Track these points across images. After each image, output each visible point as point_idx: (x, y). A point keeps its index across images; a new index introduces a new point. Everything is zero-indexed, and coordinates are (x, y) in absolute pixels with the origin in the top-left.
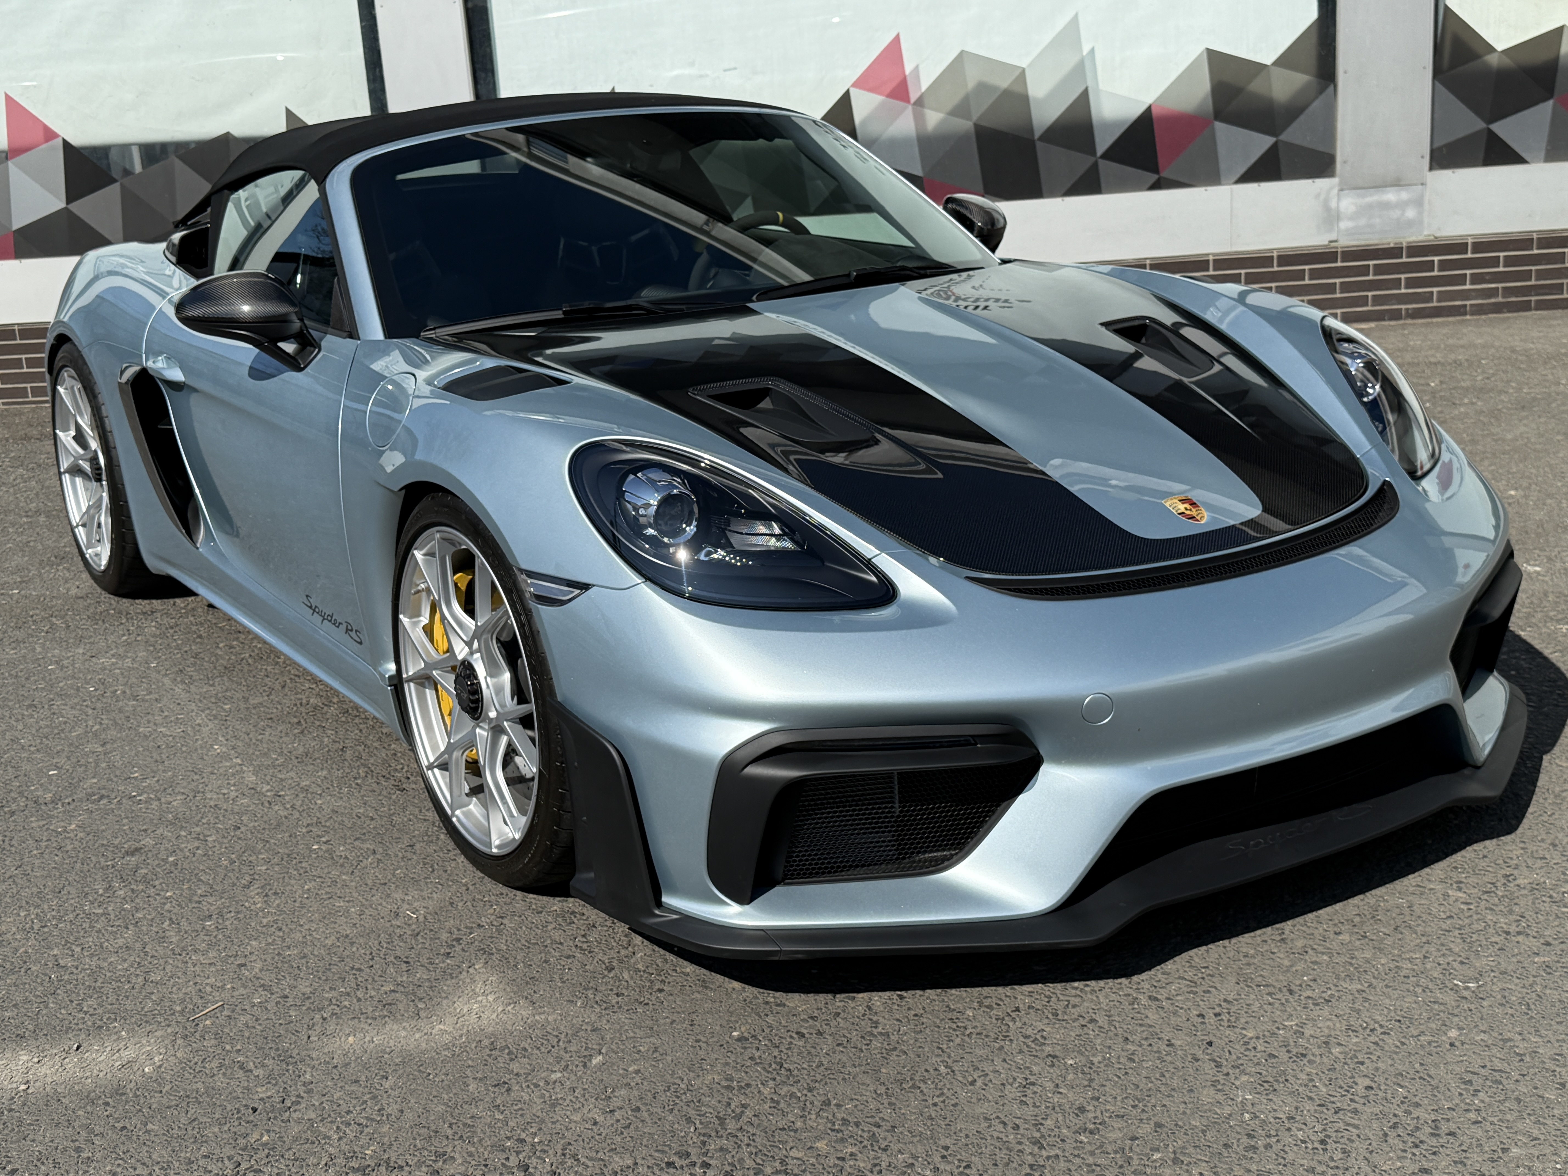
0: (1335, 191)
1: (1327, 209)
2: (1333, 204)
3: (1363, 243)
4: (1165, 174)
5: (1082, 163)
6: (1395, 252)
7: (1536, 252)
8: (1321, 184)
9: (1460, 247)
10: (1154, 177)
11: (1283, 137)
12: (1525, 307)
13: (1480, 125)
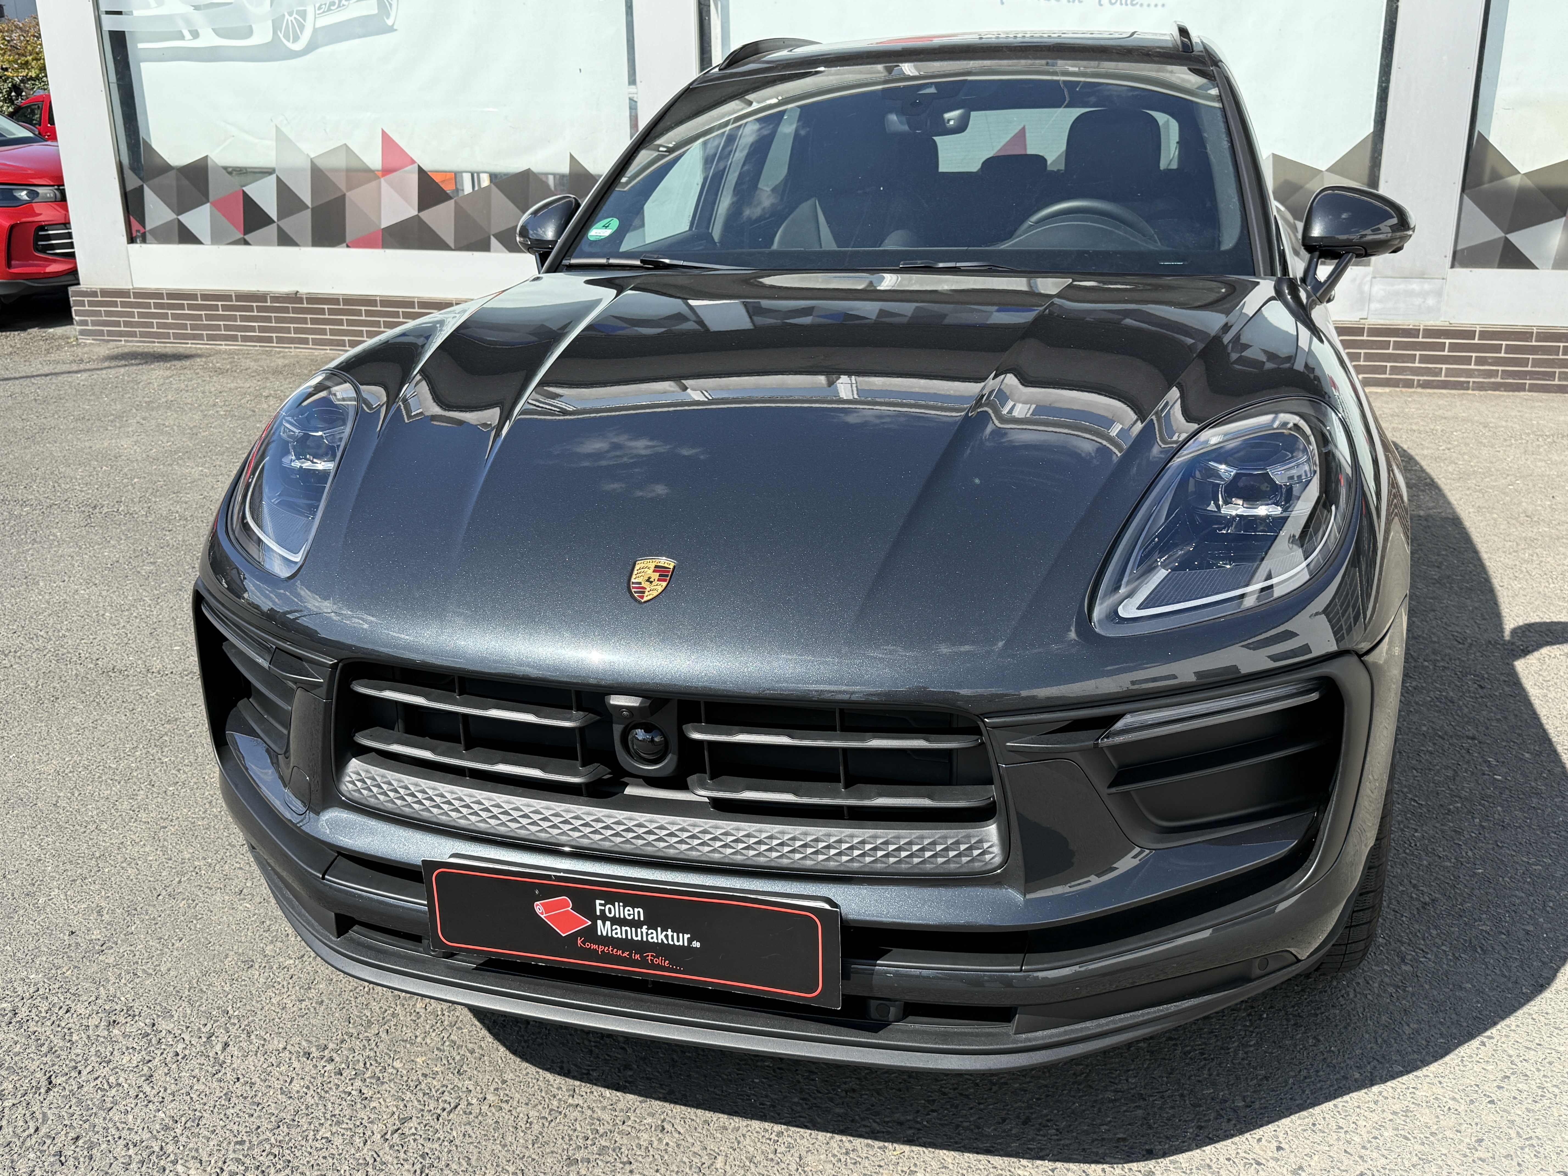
0: (1369, 278)
2: (1366, 288)
3: (1388, 322)
6: (1413, 332)
7: (1534, 343)
9: (1470, 334)
12: (1520, 388)
13: (1498, 234)
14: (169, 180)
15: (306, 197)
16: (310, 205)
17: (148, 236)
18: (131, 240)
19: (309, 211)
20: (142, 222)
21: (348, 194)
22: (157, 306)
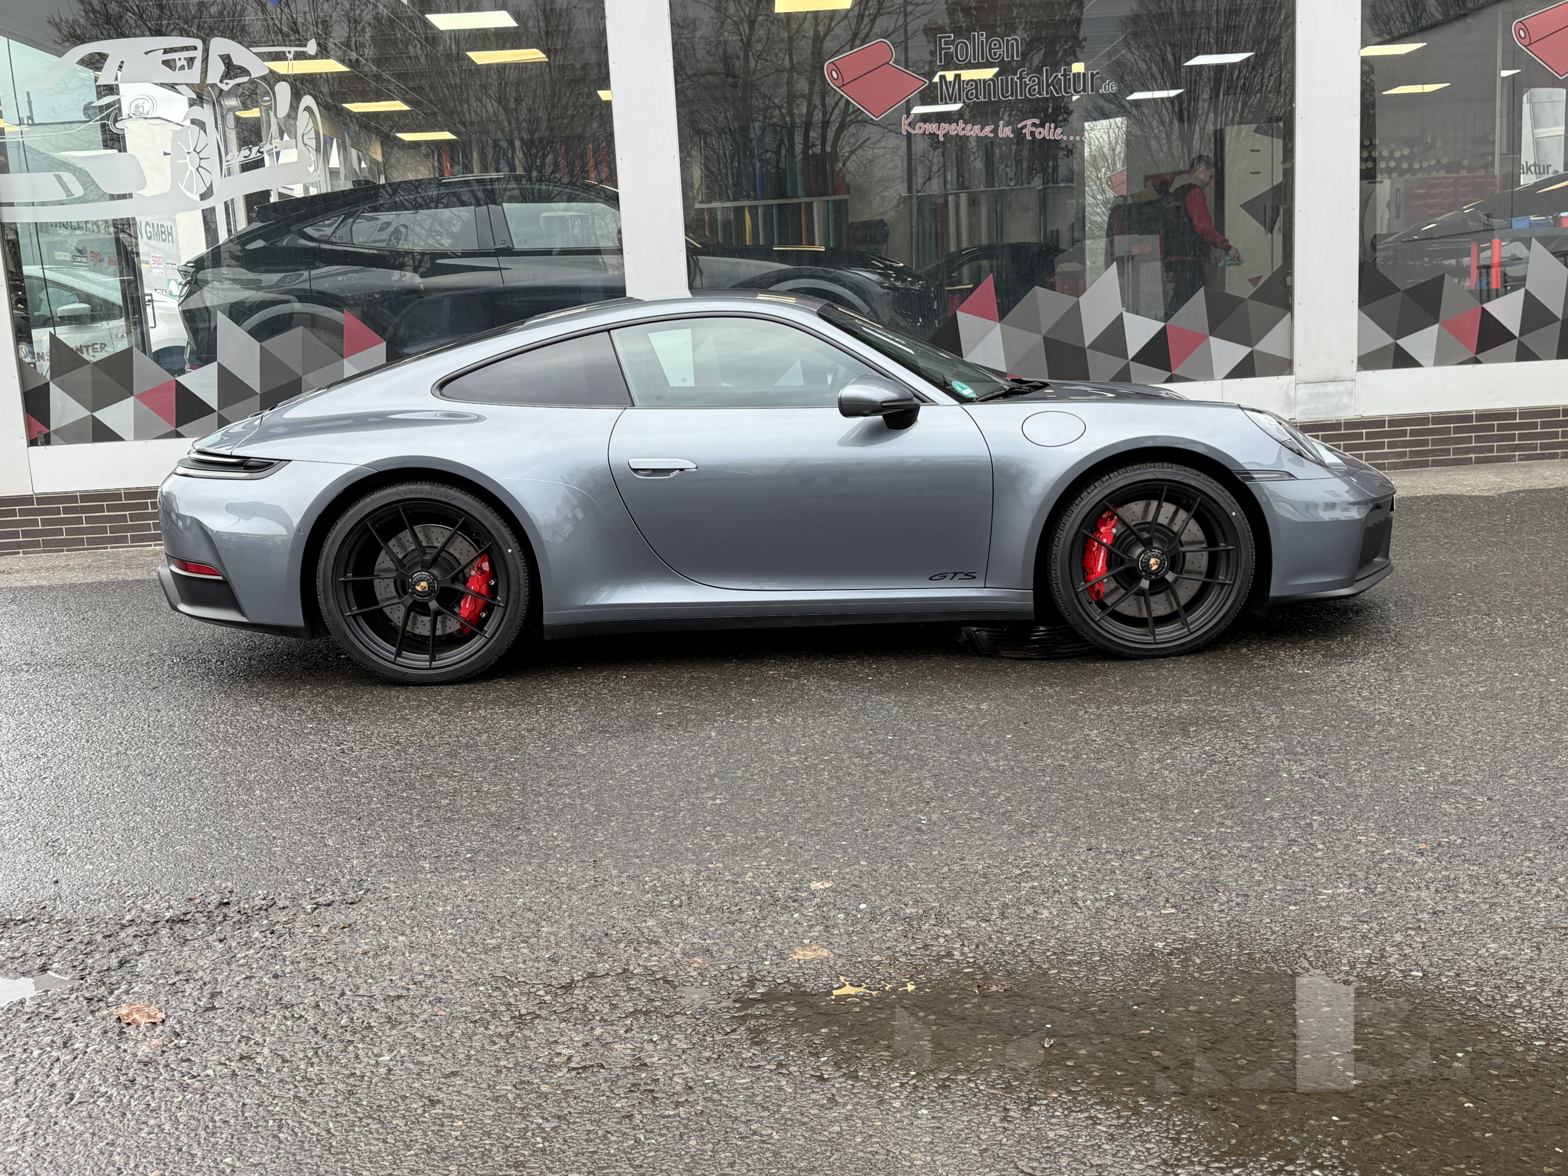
0: (1293, 384)
1: (1288, 397)
2: (1292, 393)
4: (1177, 372)
5: (1120, 363)
6: (1335, 426)
7: (1431, 426)
8: (1284, 379)
9: (1379, 423)
10: (1169, 374)
11: (1257, 348)
12: (1425, 464)
13: (1390, 340)
14: (83, 375)
15: (254, 383)
16: (258, 390)
17: (53, 437)
18: (32, 442)
19: (258, 398)
20: (46, 422)
21: (304, 378)
22: (66, 510)
